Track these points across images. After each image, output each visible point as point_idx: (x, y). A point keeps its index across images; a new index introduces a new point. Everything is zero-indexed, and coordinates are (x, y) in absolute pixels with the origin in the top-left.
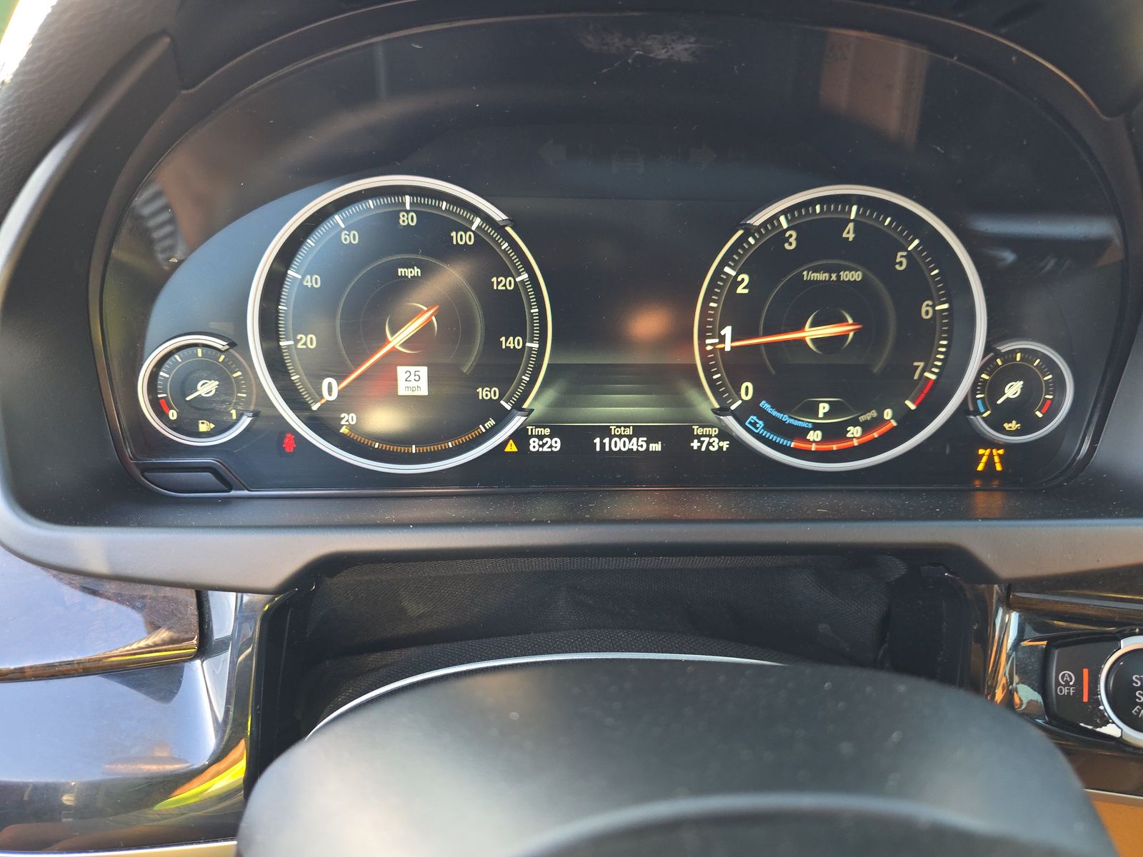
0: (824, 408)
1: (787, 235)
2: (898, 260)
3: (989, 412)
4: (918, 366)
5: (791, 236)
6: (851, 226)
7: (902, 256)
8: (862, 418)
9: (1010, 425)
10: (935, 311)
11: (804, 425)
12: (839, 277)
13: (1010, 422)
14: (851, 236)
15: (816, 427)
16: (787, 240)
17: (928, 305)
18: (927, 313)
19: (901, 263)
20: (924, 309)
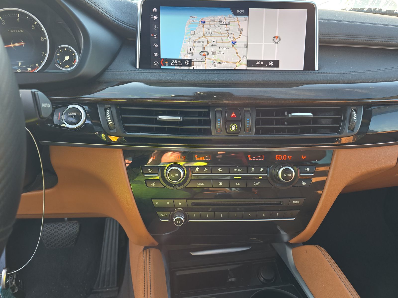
0: (20, 64)
1: (2, 21)
2: (32, 27)
3: (61, 63)
4: (43, 53)
5: (3, 21)
6: (18, 19)
7: (33, 26)
8: (31, 66)
9: (67, 66)
10: (44, 39)
11: (16, 68)
12: (17, 31)
13: (67, 65)
14: (19, 21)
15: (19, 68)
16: (2, 22)
17: (42, 38)
18: (42, 40)
19: (33, 28)
20: (41, 39)
